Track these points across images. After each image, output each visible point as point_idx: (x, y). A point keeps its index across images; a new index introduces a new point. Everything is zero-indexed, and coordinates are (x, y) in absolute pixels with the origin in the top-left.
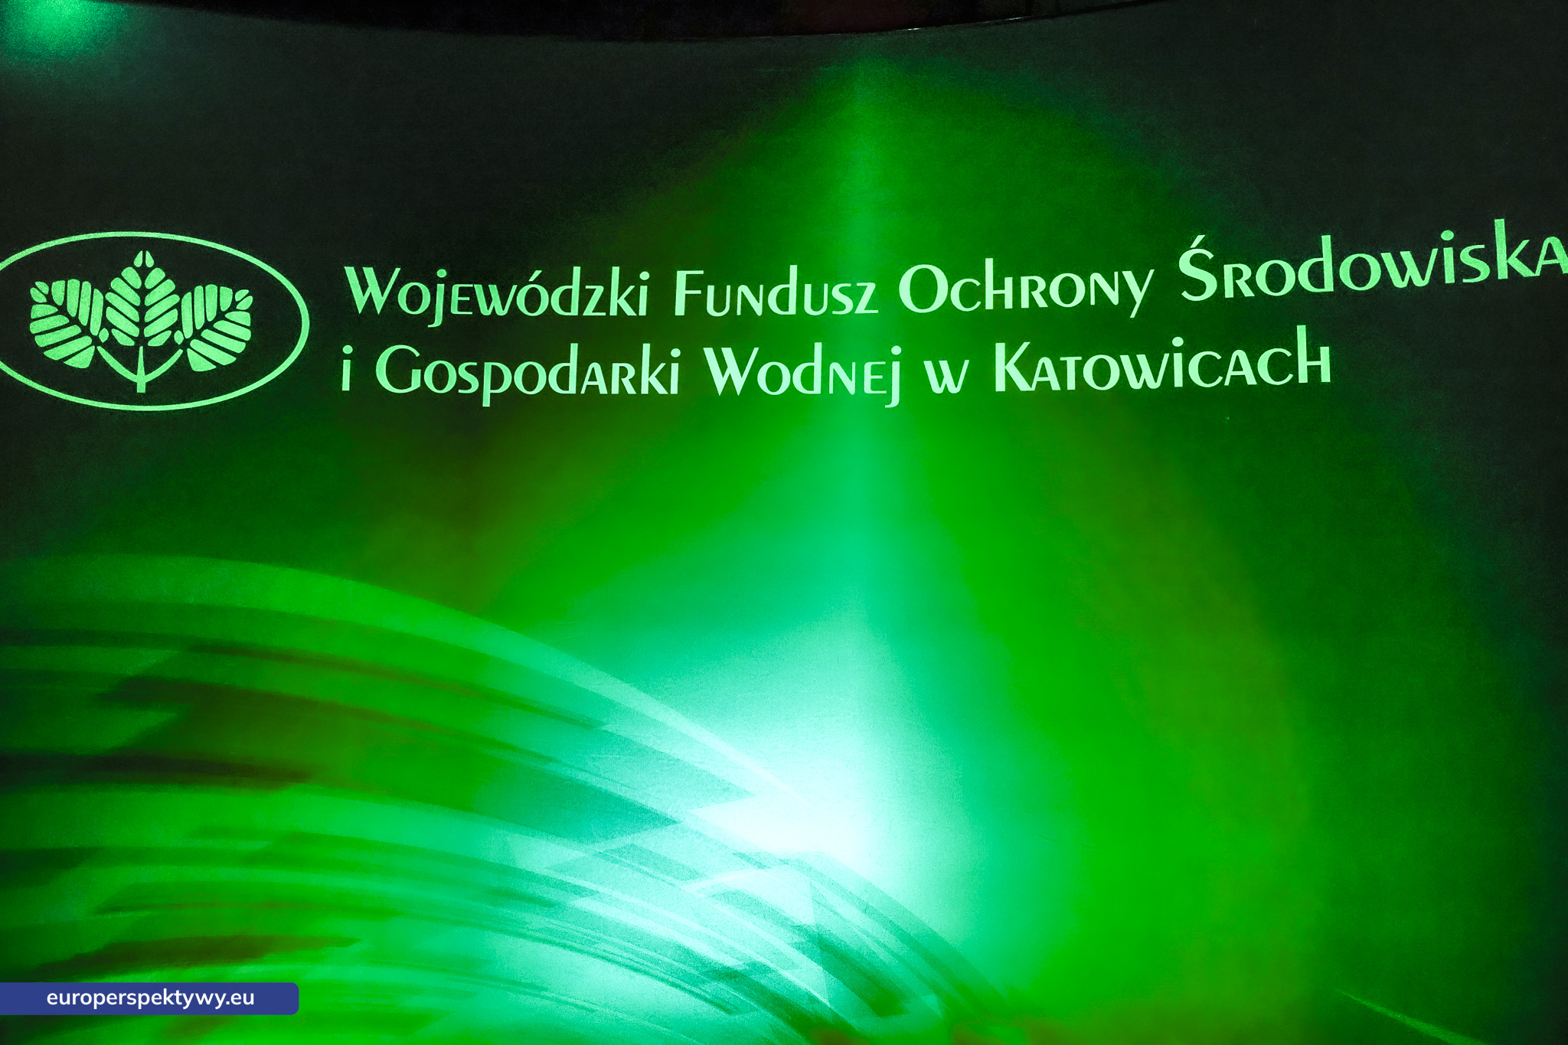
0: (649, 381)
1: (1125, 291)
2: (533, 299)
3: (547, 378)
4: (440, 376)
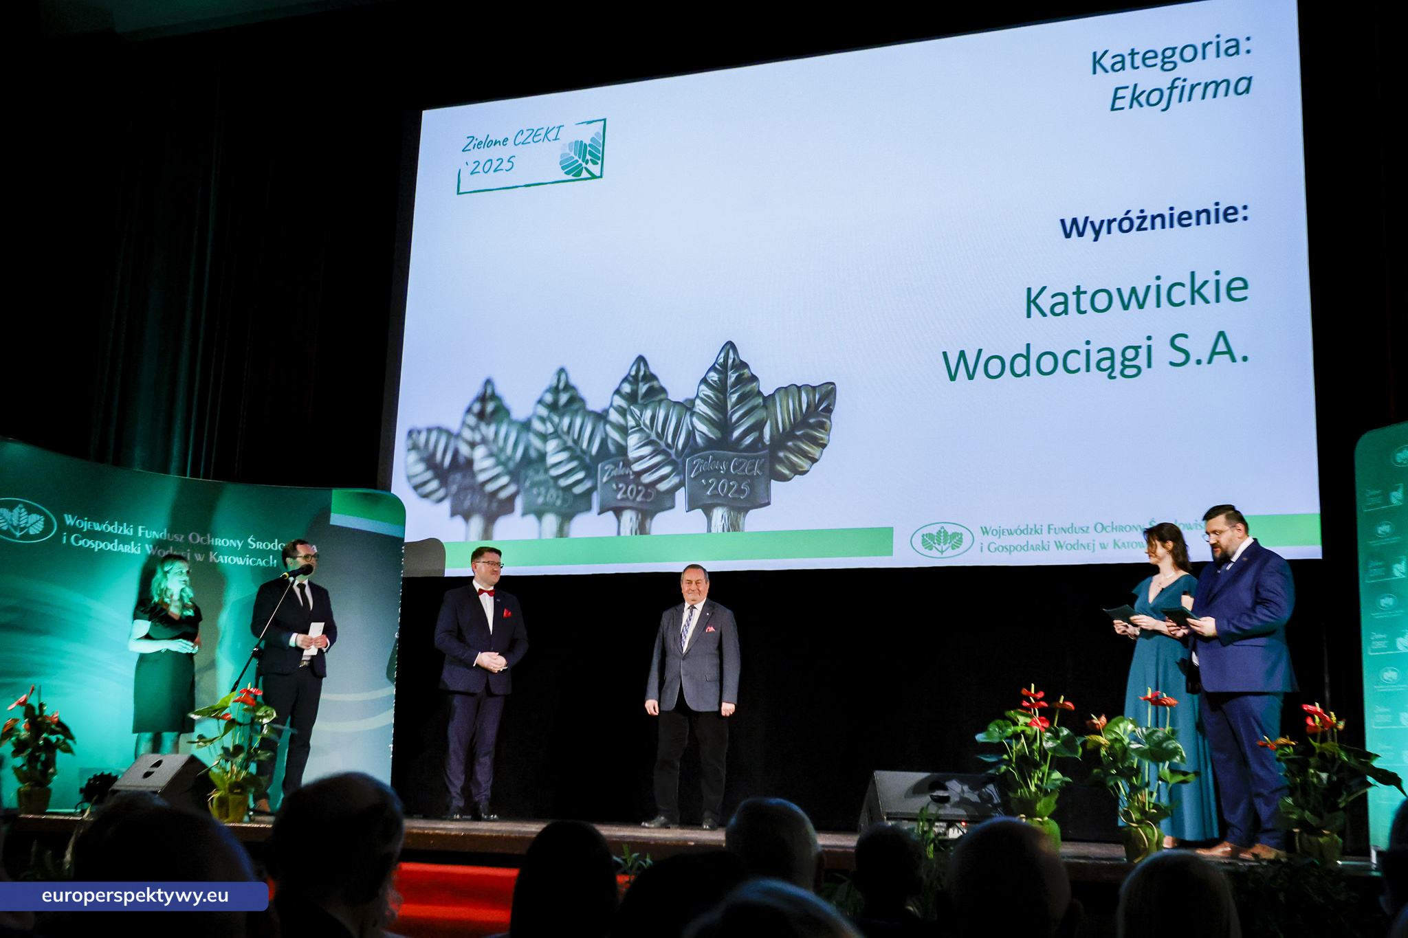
0: (133, 550)
1: (237, 544)
2: (106, 528)
3: (110, 546)
4: (86, 543)
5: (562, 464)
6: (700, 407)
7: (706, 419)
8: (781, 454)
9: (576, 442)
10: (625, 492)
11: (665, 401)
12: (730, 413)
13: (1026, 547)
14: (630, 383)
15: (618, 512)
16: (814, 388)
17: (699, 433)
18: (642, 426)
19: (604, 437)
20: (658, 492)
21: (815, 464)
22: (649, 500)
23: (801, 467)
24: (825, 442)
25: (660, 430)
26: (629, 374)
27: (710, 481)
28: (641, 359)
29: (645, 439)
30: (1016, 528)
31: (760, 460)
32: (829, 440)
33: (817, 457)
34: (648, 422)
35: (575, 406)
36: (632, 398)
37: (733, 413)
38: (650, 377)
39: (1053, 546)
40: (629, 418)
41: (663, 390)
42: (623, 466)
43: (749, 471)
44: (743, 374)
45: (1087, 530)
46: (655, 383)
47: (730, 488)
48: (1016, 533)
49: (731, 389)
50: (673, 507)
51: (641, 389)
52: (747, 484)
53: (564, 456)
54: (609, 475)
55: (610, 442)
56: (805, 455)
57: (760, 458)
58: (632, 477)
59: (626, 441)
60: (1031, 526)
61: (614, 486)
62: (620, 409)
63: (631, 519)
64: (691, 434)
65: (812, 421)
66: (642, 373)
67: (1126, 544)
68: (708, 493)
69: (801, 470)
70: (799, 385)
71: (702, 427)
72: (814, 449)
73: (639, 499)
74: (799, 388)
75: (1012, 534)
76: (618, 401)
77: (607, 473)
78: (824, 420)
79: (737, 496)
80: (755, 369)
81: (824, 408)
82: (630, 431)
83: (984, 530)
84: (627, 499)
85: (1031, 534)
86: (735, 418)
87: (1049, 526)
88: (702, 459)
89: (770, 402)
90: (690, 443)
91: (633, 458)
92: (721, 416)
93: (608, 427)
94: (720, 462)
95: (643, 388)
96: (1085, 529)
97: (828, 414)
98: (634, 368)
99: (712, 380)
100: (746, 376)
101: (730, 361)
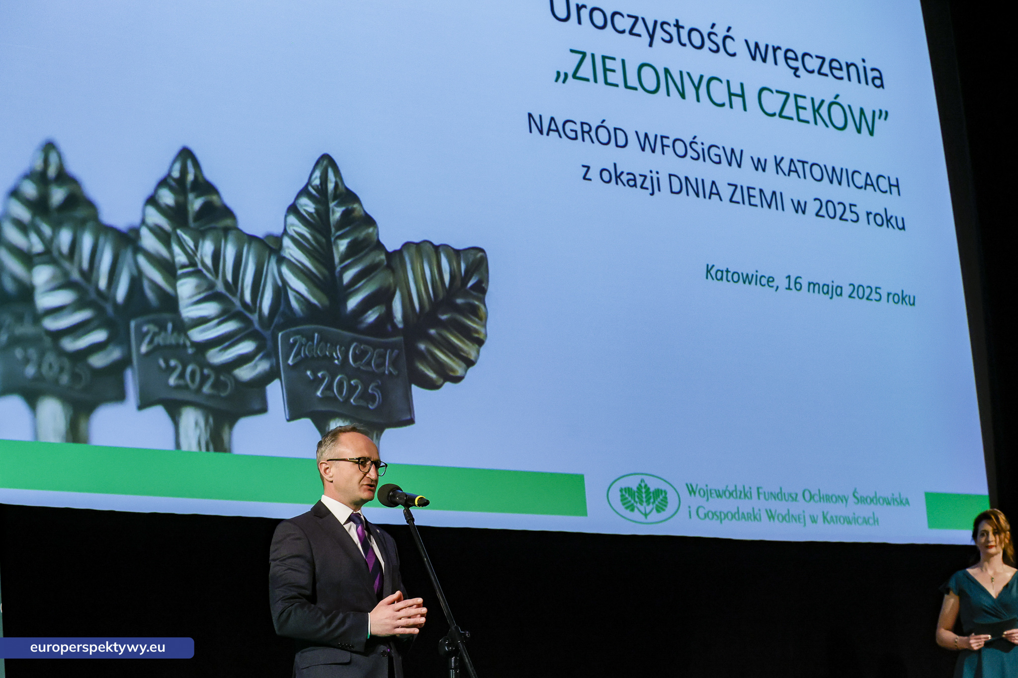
5: (65, 312)
6: (291, 251)
7: (302, 271)
8: (422, 346)
9: (89, 274)
10: (182, 376)
11: (234, 232)
12: (338, 269)
13: (737, 515)
14: (171, 189)
15: (174, 409)
16: (457, 252)
17: (294, 293)
18: (200, 266)
19: (135, 272)
20: (238, 382)
21: (471, 369)
22: (223, 394)
23: (453, 370)
24: (482, 337)
25: (229, 278)
26: (169, 175)
27: (319, 375)
28: (186, 154)
29: (206, 290)
30: (725, 489)
31: (392, 351)
32: (486, 335)
33: (472, 358)
34: (208, 261)
35: (80, 213)
36: (177, 215)
37: (345, 268)
38: (204, 187)
39: (764, 516)
40: (176, 249)
41: (228, 213)
42: (174, 329)
43: (378, 366)
44: (353, 210)
45: (796, 497)
46: (214, 198)
47: (352, 389)
48: (725, 495)
49: (337, 230)
50: (263, 410)
51: (192, 204)
52: (377, 387)
53: (64, 297)
54: (151, 342)
55: (146, 284)
56: (455, 352)
57: (392, 346)
58: (190, 351)
59: (174, 287)
60: (740, 488)
61: (162, 362)
62: (158, 231)
63: (197, 424)
64: (281, 291)
65: (459, 301)
66: (191, 177)
67: (835, 519)
68: (319, 393)
69: (451, 374)
70: (436, 243)
71: (297, 284)
72: (467, 345)
73: (206, 389)
74: (437, 248)
75: (721, 497)
76: (155, 217)
77: (147, 339)
78: (477, 303)
79: (362, 403)
80: (370, 205)
81: (472, 287)
82: (180, 272)
83: (691, 489)
84: (186, 387)
85: (740, 497)
86: (348, 276)
87: (758, 488)
88: (303, 336)
89: (396, 262)
90: (282, 308)
91: (187, 317)
92: (326, 272)
93: (142, 260)
94: (332, 345)
95: (196, 204)
96: (794, 496)
97: (481, 295)
98: (177, 166)
99: (305, 210)
100: (356, 214)
101: (331, 186)
